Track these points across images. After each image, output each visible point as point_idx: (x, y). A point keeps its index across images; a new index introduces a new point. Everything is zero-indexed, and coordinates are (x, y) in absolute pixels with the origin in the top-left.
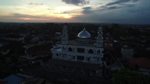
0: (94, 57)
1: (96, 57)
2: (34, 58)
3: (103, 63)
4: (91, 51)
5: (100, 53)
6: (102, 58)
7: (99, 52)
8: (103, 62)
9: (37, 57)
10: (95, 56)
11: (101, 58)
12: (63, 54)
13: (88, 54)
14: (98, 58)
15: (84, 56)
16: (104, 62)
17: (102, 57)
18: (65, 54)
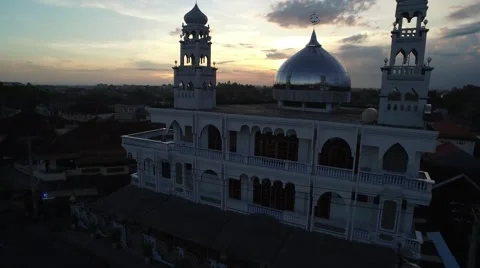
0: (362, 198)
1: (377, 200)
2: (62, 176)
3: (428, 248)
4: (336, 155)
5: (403, 167)
6: (419, 211)
7: (396, 157)
8: (424, 235)
9: (78, 172)
10: (371, 188)
11: (410, 210)
12: (179, 165)
13: (313, 174)
14: (390, 205)
15: (291, 186)
16: (436, 238)
17: (425, 198)
18: (189, 166)
